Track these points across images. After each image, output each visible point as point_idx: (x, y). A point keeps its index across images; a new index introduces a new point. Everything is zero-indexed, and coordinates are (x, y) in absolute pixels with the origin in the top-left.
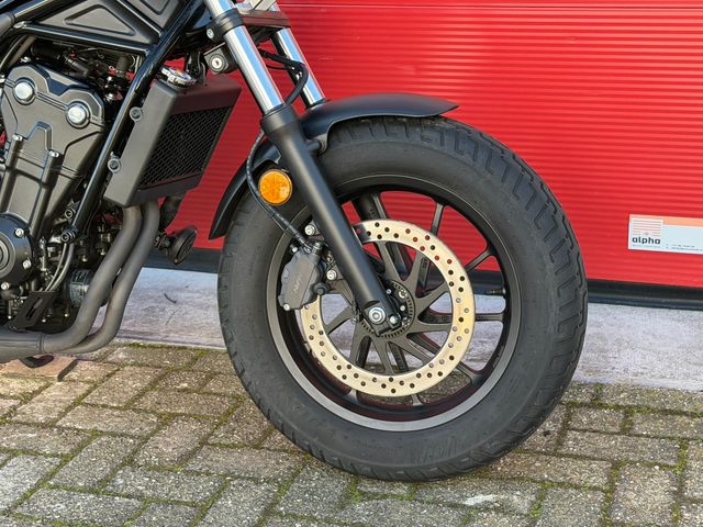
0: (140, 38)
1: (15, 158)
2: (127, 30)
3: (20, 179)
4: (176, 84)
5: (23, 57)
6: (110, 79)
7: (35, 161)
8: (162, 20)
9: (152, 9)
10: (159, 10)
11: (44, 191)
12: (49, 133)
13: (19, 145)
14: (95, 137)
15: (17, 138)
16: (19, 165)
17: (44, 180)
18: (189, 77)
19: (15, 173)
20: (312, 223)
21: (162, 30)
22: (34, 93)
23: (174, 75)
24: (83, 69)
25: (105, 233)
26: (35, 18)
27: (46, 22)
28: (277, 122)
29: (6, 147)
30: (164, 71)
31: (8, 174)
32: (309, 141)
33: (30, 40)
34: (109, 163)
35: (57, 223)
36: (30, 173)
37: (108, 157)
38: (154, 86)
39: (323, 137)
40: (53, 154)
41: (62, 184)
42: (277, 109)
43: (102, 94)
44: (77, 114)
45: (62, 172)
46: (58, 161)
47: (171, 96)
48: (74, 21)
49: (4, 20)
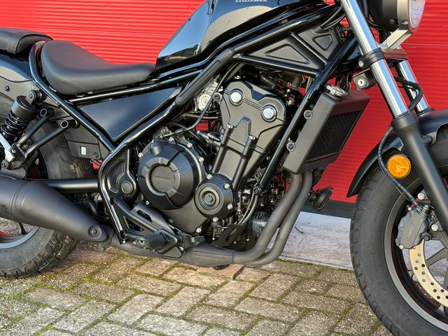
0: (313, 65)
1: (227, 139)
2: (304, 60)
3: (229, 152)
4: (336, 96)
5: (236, 75)
6: (289, 90)
7: (239, 141)
8: (327, 54)
9: (321, 47)
10: (325, 48)
11: (243, 160)
12: (250, 124)
13: (231, 131)
14: (279, 127)
15: (229, 127)
16: (230, 144)
17: (245, 154)
18: (344, 92)
19: (226, 148)
20: (423, 191)
21: (327, 60)
22: (242, 99)
23: (334, 90)
24: (271, 83)
25: (275, 188)
26: (246, 52)
27: (253, 54)
28: (404, 123)
29: (222, 132)
30: (328, 87)
31: (222, 149)
32: (424, 137)
33: (241, 65)
34: (288, 145)
35: (249, 181)
36: (235, 149)
37: (287, 142)
38: (322, 97)
39: (434, 135)
40: (252, 138)
41: (255, 157)
42: (404, 115)
43: (284, 100)
44: (269, 113)
45: (256, 149)
46: (254, 142)
47: (332, 104)
48: (271, 54)
49: (228, 53)
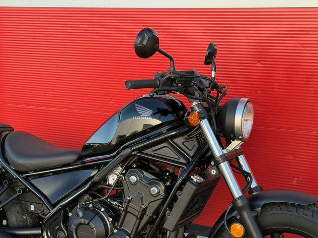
0: (182, 160)
1: (127, 206)
2: (177, 157)
3: (128, 215)
4: (196, 182)
6: (168, 174)
7: (136, 208)
8: (191, 153)
9: (187, 148)
10: (190, 148)
11: (138, 221)
12: (142, 197)
13: (130, 201)
14: (161, 200)
15: (129, 199)
16: (128, 210)
17: (139, 217)
18: (202, 179)
19: (126, 212)
21: (191, 157)
22: (137, 181)
23: (196, 178)
24: (157, 169)
26: (140, 150)
27: (144, 152)
28: (240, 203)
29: (124, 201)
30: (192, 177)
31: (124, 213)
32: (253, 212)
33: (137, 157)
34: (167, 213)
35: (142, 233)
36: (133, 213)
37: (166, 210)
38: (188, 183)
39: (259, 209)
40: (143, 207)
41: (146, 218)
42: (240, 198)
43: (164, 182)
44: (154, 191)
45: (146, 214)
46: (145, 209)
47: (195, 188)
48: (156, 152)
49: (128, 151)
